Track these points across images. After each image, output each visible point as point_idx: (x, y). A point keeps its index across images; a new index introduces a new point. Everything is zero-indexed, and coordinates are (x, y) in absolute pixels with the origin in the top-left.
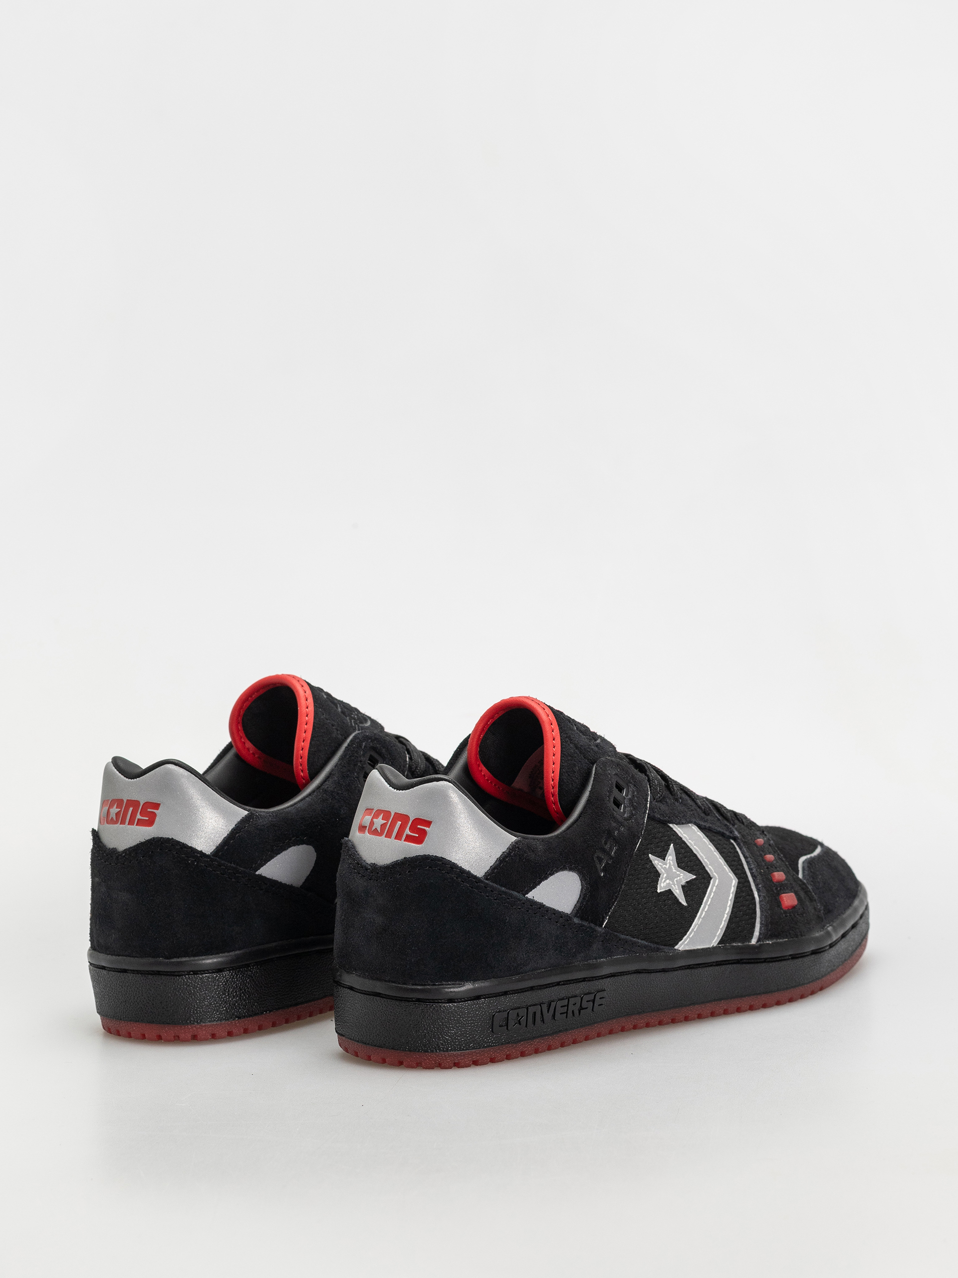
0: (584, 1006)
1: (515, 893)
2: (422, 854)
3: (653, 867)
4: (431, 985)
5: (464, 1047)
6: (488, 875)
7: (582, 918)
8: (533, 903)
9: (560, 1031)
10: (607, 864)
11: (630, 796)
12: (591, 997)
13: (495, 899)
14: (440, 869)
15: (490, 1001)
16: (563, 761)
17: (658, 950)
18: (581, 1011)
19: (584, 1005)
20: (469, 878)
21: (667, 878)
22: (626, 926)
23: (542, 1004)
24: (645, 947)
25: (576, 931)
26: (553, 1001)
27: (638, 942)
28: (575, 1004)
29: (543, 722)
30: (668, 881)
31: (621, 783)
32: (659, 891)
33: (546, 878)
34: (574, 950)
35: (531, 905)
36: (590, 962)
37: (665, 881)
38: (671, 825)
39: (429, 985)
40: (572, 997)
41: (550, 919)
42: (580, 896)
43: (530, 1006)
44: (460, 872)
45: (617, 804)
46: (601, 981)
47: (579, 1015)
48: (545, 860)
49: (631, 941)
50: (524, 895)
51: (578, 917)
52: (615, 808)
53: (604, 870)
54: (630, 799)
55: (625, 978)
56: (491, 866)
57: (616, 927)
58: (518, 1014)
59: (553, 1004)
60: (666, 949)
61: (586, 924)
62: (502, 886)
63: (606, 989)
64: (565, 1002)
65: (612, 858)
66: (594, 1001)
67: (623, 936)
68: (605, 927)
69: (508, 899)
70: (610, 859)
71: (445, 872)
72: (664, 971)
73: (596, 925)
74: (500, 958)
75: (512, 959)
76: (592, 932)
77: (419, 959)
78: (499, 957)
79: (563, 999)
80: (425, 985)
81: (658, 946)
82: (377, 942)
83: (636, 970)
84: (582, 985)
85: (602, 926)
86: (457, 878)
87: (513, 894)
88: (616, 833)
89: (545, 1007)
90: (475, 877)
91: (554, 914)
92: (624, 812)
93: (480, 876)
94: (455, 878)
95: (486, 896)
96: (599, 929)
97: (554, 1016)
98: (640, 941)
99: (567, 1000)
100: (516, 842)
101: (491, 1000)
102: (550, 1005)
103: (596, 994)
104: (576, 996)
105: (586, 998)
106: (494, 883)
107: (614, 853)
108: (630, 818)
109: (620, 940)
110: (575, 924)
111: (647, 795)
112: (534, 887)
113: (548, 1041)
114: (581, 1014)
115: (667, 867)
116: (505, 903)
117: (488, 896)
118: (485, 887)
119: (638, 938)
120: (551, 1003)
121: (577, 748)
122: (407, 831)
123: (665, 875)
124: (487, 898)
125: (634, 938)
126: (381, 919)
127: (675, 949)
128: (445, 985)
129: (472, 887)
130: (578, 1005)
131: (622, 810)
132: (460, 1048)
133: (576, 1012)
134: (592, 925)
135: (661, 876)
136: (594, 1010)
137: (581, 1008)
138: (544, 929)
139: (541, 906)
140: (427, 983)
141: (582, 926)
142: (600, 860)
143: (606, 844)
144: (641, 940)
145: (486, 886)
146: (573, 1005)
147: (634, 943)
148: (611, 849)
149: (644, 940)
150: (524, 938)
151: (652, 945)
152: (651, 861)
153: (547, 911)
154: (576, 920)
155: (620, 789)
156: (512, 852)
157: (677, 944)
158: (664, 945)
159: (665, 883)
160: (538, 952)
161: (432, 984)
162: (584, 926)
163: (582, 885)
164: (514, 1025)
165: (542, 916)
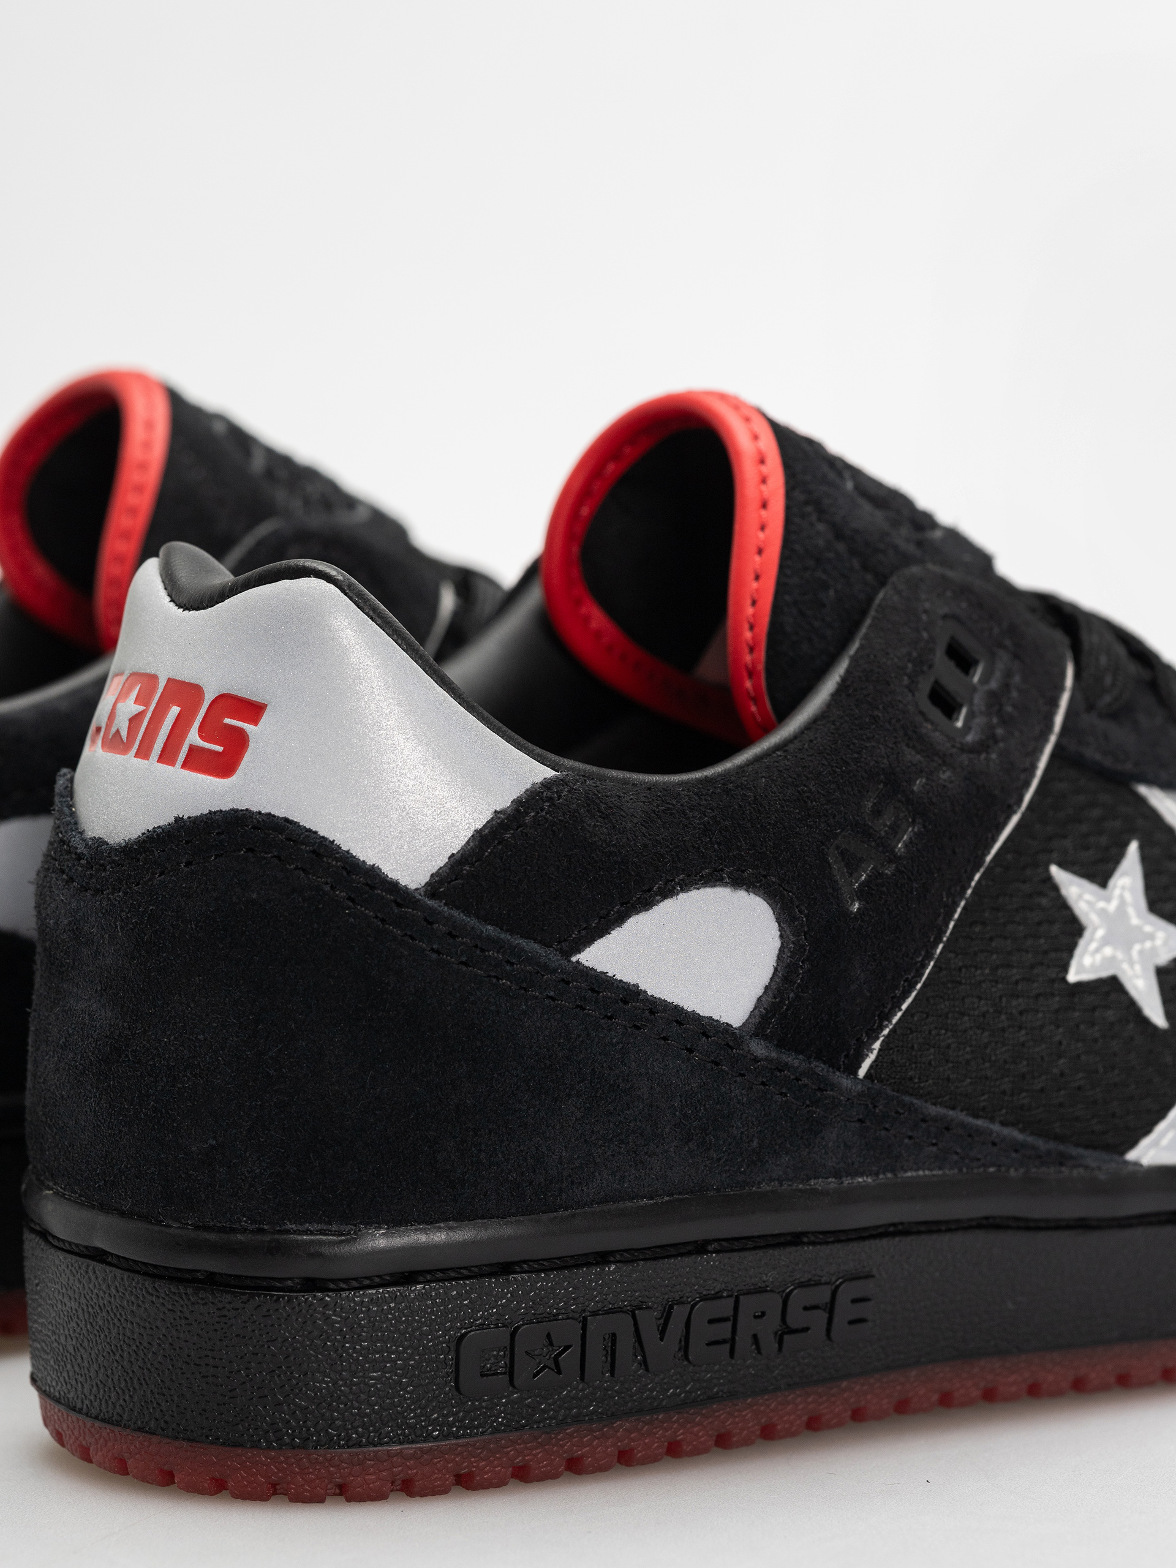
0: (793, 1322)
1: (532, 947)
2: (226, 808)
3: (1063, 907)
4: (252, 1231)
5: (360, 1436)
6: (439, 884)
7: (781, 1044)
8: (599, 982)
9: (709, 1398)
10: (876, 875)
11: (994, 685)
12: (822, 1295)
13: (462, 963)
14: (278, 857)
15: (447, 1291)
16: (788, 572)
17: (1062, 1160)
18: (786, 1337)
19: (796, 1318)
20: (372, 888)
21: (1105, 942)
22: (948, 1079)
23: (640, 1308)
24: (1017, 1147)
25: (763, 1083)
26: (680, 1302)
27: (991, 1132)
28: (763, 1314)
29: (738, 453)
30: (1108, 951)
31: (968, 642)
32: (1072, 977)
33: (646, 904)
34: (755, 1144)
35: (593, 990)
36: (818, 1184)
37: (1097, 950)
38: (1143, 790)
39: (244, 1231)
40: (749, 1293)
41: (665, 1039)
42: (776, 969)
43: (595, 1314)
44: (344, 868)
45: (948, 706)
46: (855, 1246)
47: (780, 1349)
48: (645, 846)
49: (963, 1125)
50: (568, 954)
51: (765, 1037)
52: (936, 714)
53: (860, 894)
54: (992, 695)
55: (945, 1240)
56: (453, 855)
57: (911, 1079)
58: (549, 1336)
59: (679, 1314)
60: (1092, 1158)
61: (794, 1060)
62: (487, 920)
63: (875, 1272)
64: (725, 1307)
65: (894, 858)
66: (830, 1308)
67: (933, 1110)
68: (868, 1075)
69: (508, 962)
70: (890, 861)
71: (297, 868)
72: (1083, 1225)
73: (834, 1065)
74: (483, 1155)
75: (525, 1160)
76: (820, 1089)
77: (213, 1146)
78: (480, 1151)
79: (717, 1296)
80: (233, 1230)
81: (1062, 1147)
82: (98, 1088)
83: (987, 1218)
84: (784, 1256)
85: (855, 1073)
86: (332, 887)
87: (523, 950)
88: (919, 783)
89: (649, 1321)
90: (394, 887)
91: (680, 1023)
92: (967, 727)
93: (413, 886)
94: (327, 888)
95: (433, 950)
96: (846, 1082)
97: (685, 1348)
98: (996, 1127)
99: (732, 1300)
100: (547, 784)
101: (452, 1288)
102: (669, 1314)
103: (837, 1287)
104: (762, 1290)
105: (800, 1298)
106: (458, 908)
107: (906, 846)
108: (981, 747)
109: (924, 1120)
110: (756, 1060)
111: (1061, 688)
112: (602, 931)
113: (666, 1430)
114: (784, 1350)
115: (1112, 906)
116: (498, 979)
117: (438, 952)
118: (426, 920)
119: (992, 1120)
120: (671, 1307)
121: (839, 535)
122: (193, 737)
123: (1100, 933)
124: (434, 956)
125: (976, 1116)
126: (109, 1014)
127: (1127, 1163)
128: (295, 1232)
129: (383, 920)
130: (773, 1321)
131: (959, 724)
132: (349, 1438)
133: (769, 1343)
134: (820, 1068)
135: (1087, 934)
136: (833, 1334)
137: (786, 1330)
138: (643, 1071)
139: (630, 994)
140: (237, 1226)
141: (781, 1067)
142: (852, 865)
143: (877, 812)
144: (1003, 1124)
145: (431, 918)
146: (756, 1317)
147: (972, 1133)
148: (895, 830)
149: (1013, 1125)
150: (569, 1095)
151: (1042, 1145)
152: (1055, 888)
153: (652, 1012)
154: (758, 1048)
155: (965, 664)
156: (527, 814)
157: (1133, 1143)
158: (1087, 1147)
159: (1098, 957)
160: (622, 1142)
161: (253, 1226)
162: (787, 1066)
163: (781, 936)
164: (535, 1376)
165: (637, 1028)
